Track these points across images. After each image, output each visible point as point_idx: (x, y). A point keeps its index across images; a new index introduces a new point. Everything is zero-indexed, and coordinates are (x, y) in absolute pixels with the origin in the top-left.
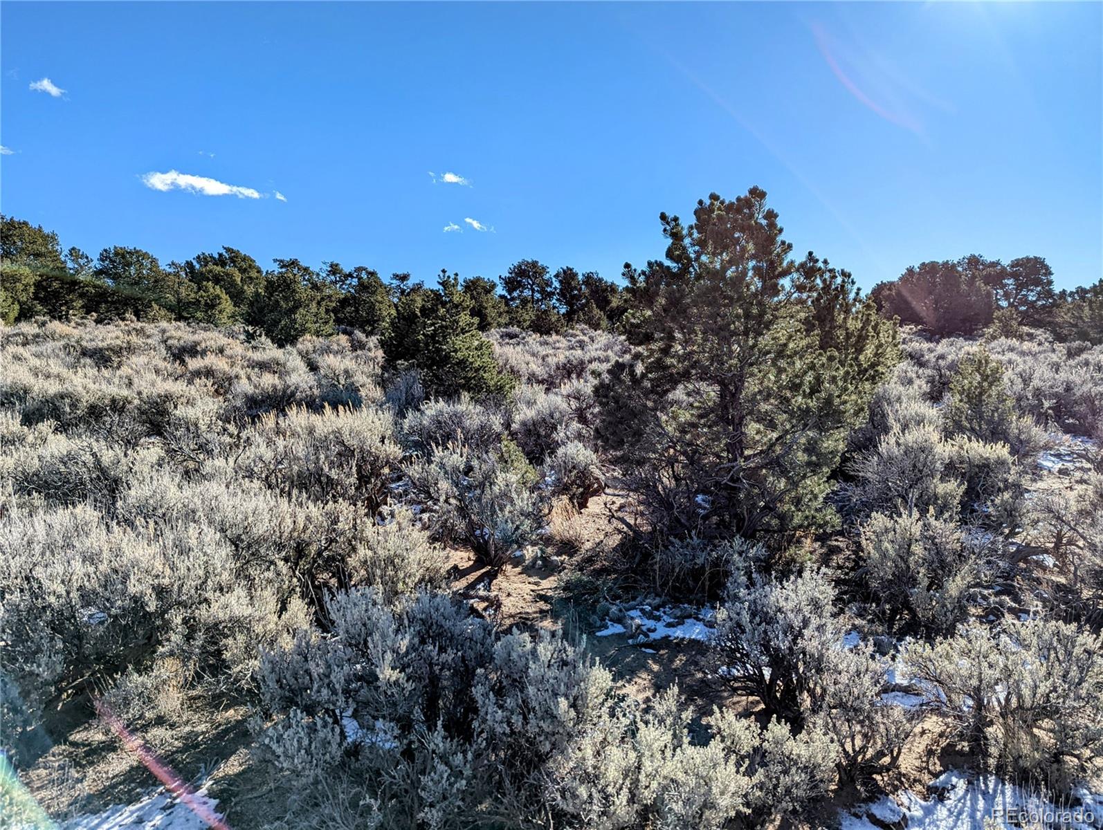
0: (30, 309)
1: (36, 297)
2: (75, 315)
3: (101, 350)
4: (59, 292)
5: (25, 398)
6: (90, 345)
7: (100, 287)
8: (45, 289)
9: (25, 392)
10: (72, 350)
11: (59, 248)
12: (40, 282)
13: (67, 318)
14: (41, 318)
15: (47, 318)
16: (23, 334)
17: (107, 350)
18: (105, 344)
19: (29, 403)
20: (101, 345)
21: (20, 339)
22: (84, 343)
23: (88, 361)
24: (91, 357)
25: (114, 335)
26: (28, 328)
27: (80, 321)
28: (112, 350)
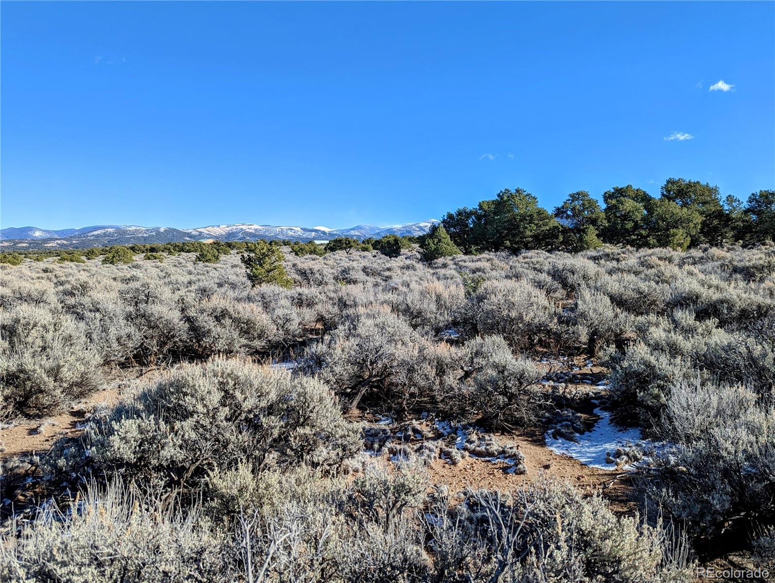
0: (697, 240)
1: (702, 231)
2: (726, 243)
3: (748, 268)
4: (718, 228)
5: (697, 301)
6: (740, 265)
7: (747, 221)
8: (708, 225)
9: (697, 298)
10: (726, 267)
11: (719, 196)
12: (705, 221)
13: (721, 245)
14: (704, 246)
15: (707, 245)
16: (693, 257)
17: (752, 268)
18: (751, 264)
19: (699, 305)
20: (747, 264)
21: (690, 261)
22: (735, 263)
23: (738, 276)
24: (740, 273)
25: (758, 257)
26: (696, 253)
27: (731, 247)
28: (756, 268)
